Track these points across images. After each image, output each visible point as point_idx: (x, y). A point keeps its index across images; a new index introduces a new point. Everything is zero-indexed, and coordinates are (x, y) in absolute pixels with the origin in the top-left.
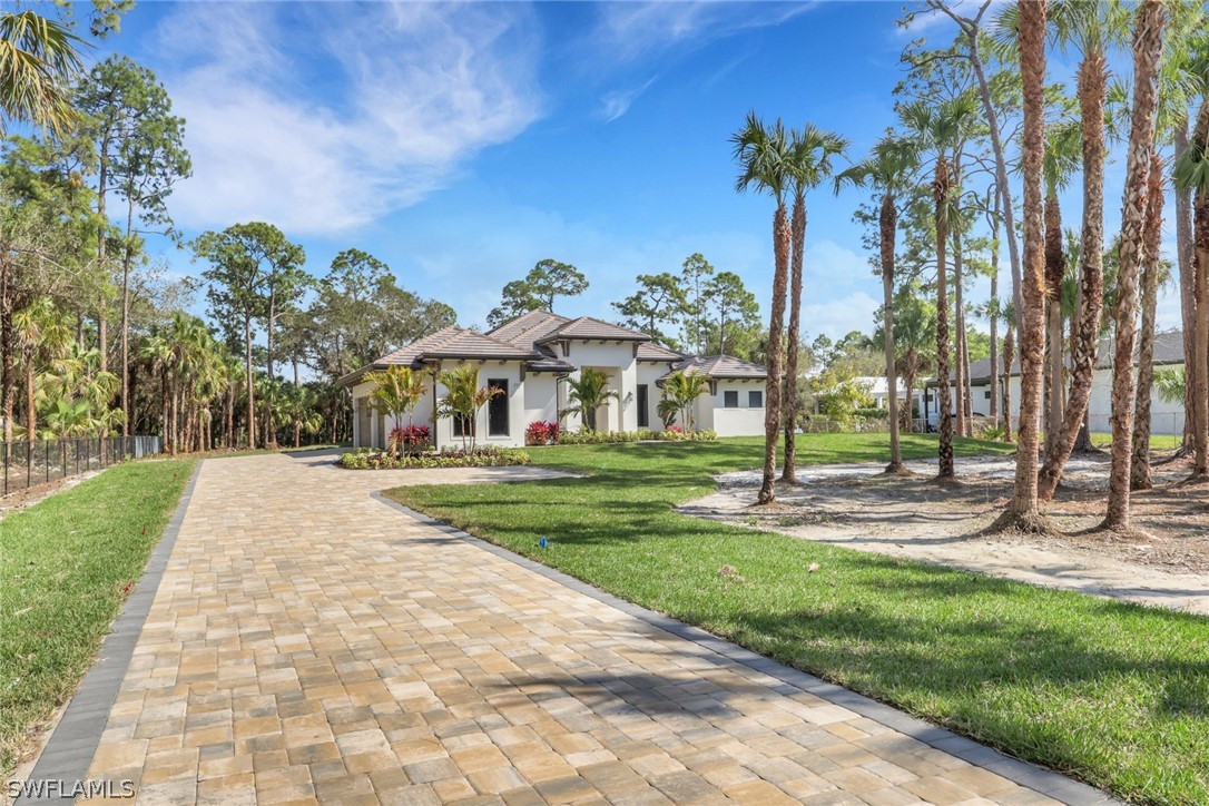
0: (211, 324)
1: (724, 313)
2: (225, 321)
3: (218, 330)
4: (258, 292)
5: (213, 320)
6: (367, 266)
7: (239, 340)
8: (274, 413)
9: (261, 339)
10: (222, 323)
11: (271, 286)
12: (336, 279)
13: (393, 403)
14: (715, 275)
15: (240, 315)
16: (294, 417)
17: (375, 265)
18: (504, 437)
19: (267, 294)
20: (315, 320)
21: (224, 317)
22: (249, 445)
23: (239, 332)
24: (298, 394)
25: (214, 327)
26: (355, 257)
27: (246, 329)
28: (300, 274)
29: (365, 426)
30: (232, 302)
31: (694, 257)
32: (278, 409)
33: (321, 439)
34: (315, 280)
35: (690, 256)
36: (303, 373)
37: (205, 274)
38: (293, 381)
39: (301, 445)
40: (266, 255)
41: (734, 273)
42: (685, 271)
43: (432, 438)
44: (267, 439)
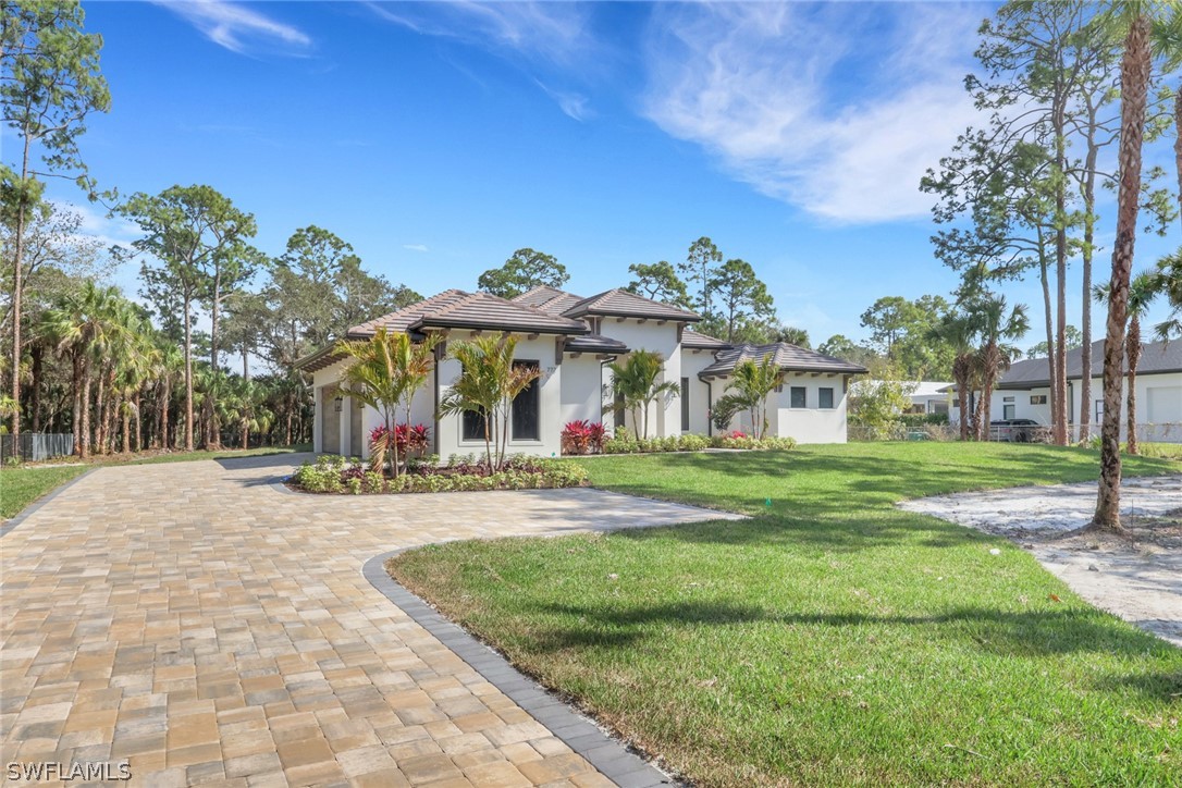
0: (146, 306)
1: (732, 306)
2: (162, 303)
3: (153, 313)
4: (201, 268)
5: (147, 301)
6: (328, 246)
7: (180, 325)
8: (218, 409)
9: (205, 325)
10: (158, 304)
11: (216, 262)
12: (294, 260)
13: (383, 387)
14: (724, 263)
15: (179, 297)
16: (242, 413)
17: (338, 245)
18: (532, 442)
19: (212, 272)
20: (268, 304)
21: (160, 297)
22: (186, 445)
23: (179, 316)
24: (245, 386)
25: (150, 309)
26: (315, 236)
27: (186, 313)
28: (251, 250)
29: (331, 425)
30: (169, 281)
31: (700, 242)
32: (223, 404)
33: (273, 439)
34: (268, 259)
35: (696, 240)
36: (254, 365)
37: (135, 244)
38: (242, 374)
39: (248, 448)
40: (210, 225)
41: (744, 261)
42: (690, 257)
43: (432, 442)
44: (209, 439)
